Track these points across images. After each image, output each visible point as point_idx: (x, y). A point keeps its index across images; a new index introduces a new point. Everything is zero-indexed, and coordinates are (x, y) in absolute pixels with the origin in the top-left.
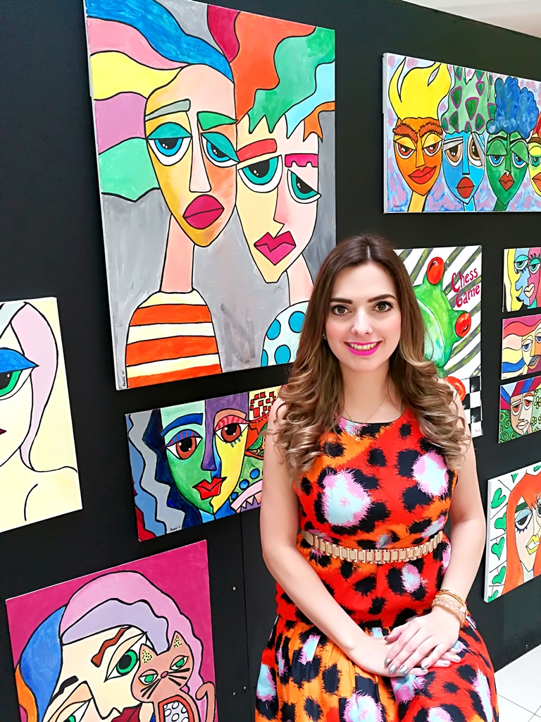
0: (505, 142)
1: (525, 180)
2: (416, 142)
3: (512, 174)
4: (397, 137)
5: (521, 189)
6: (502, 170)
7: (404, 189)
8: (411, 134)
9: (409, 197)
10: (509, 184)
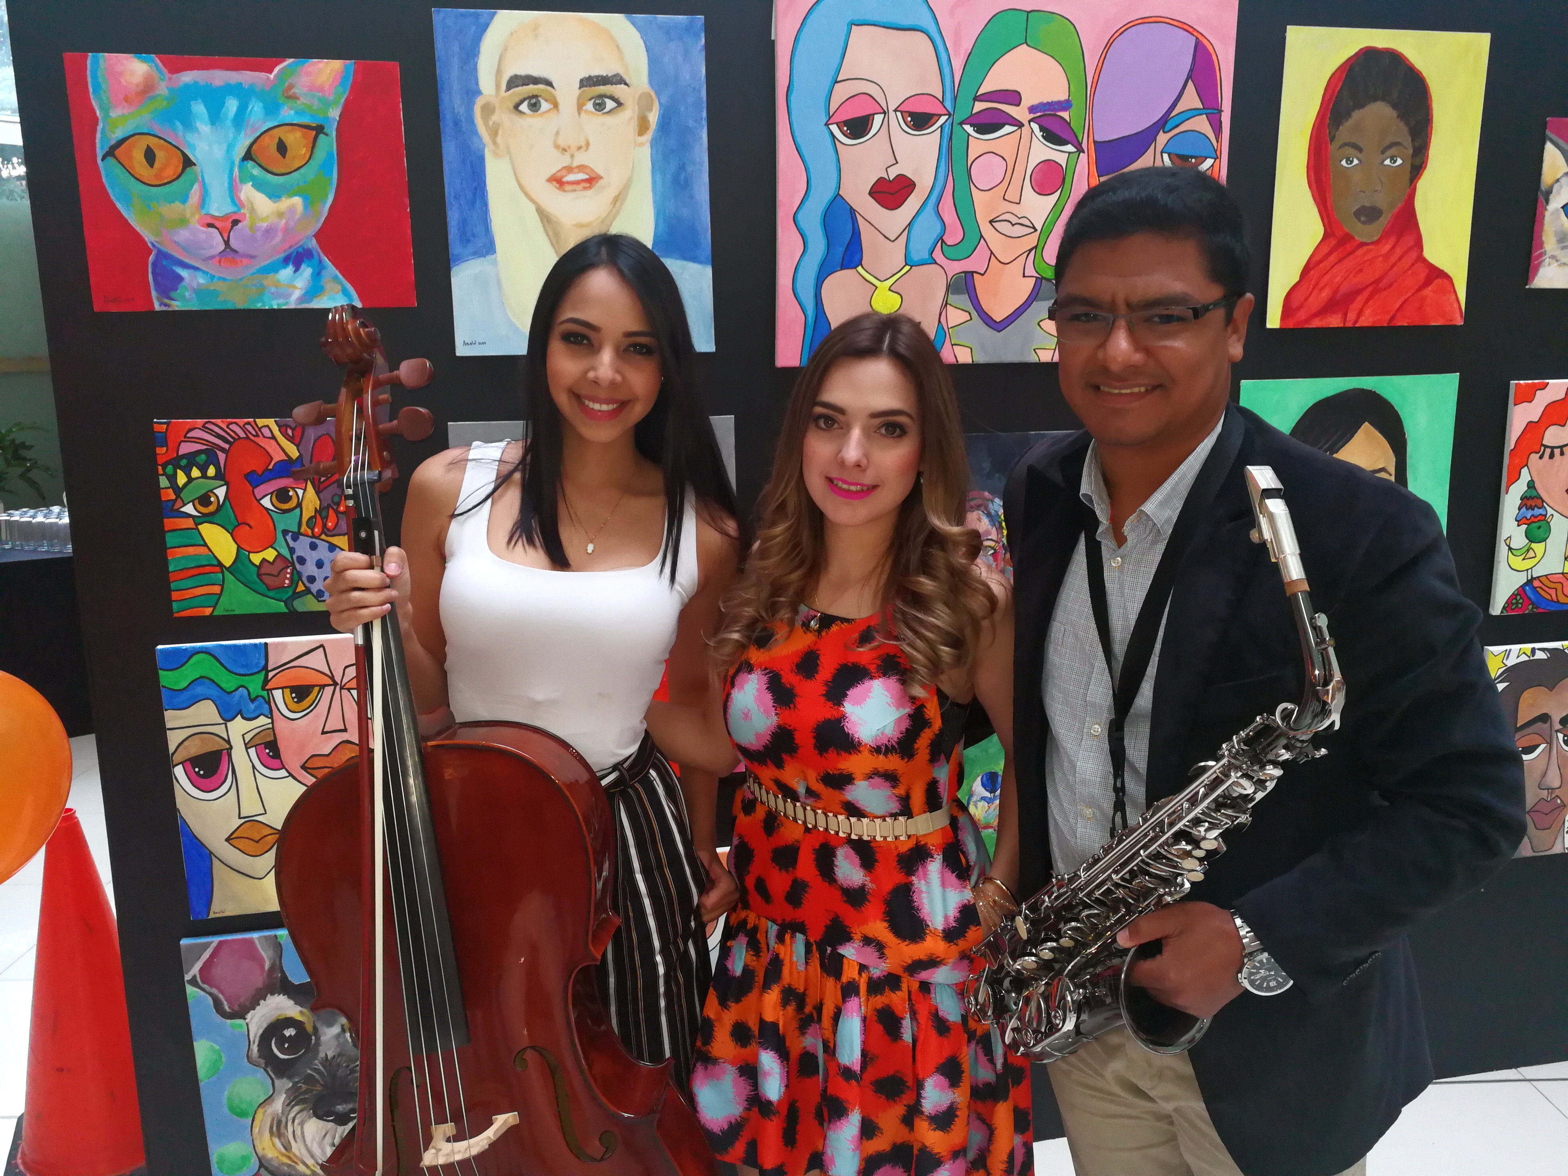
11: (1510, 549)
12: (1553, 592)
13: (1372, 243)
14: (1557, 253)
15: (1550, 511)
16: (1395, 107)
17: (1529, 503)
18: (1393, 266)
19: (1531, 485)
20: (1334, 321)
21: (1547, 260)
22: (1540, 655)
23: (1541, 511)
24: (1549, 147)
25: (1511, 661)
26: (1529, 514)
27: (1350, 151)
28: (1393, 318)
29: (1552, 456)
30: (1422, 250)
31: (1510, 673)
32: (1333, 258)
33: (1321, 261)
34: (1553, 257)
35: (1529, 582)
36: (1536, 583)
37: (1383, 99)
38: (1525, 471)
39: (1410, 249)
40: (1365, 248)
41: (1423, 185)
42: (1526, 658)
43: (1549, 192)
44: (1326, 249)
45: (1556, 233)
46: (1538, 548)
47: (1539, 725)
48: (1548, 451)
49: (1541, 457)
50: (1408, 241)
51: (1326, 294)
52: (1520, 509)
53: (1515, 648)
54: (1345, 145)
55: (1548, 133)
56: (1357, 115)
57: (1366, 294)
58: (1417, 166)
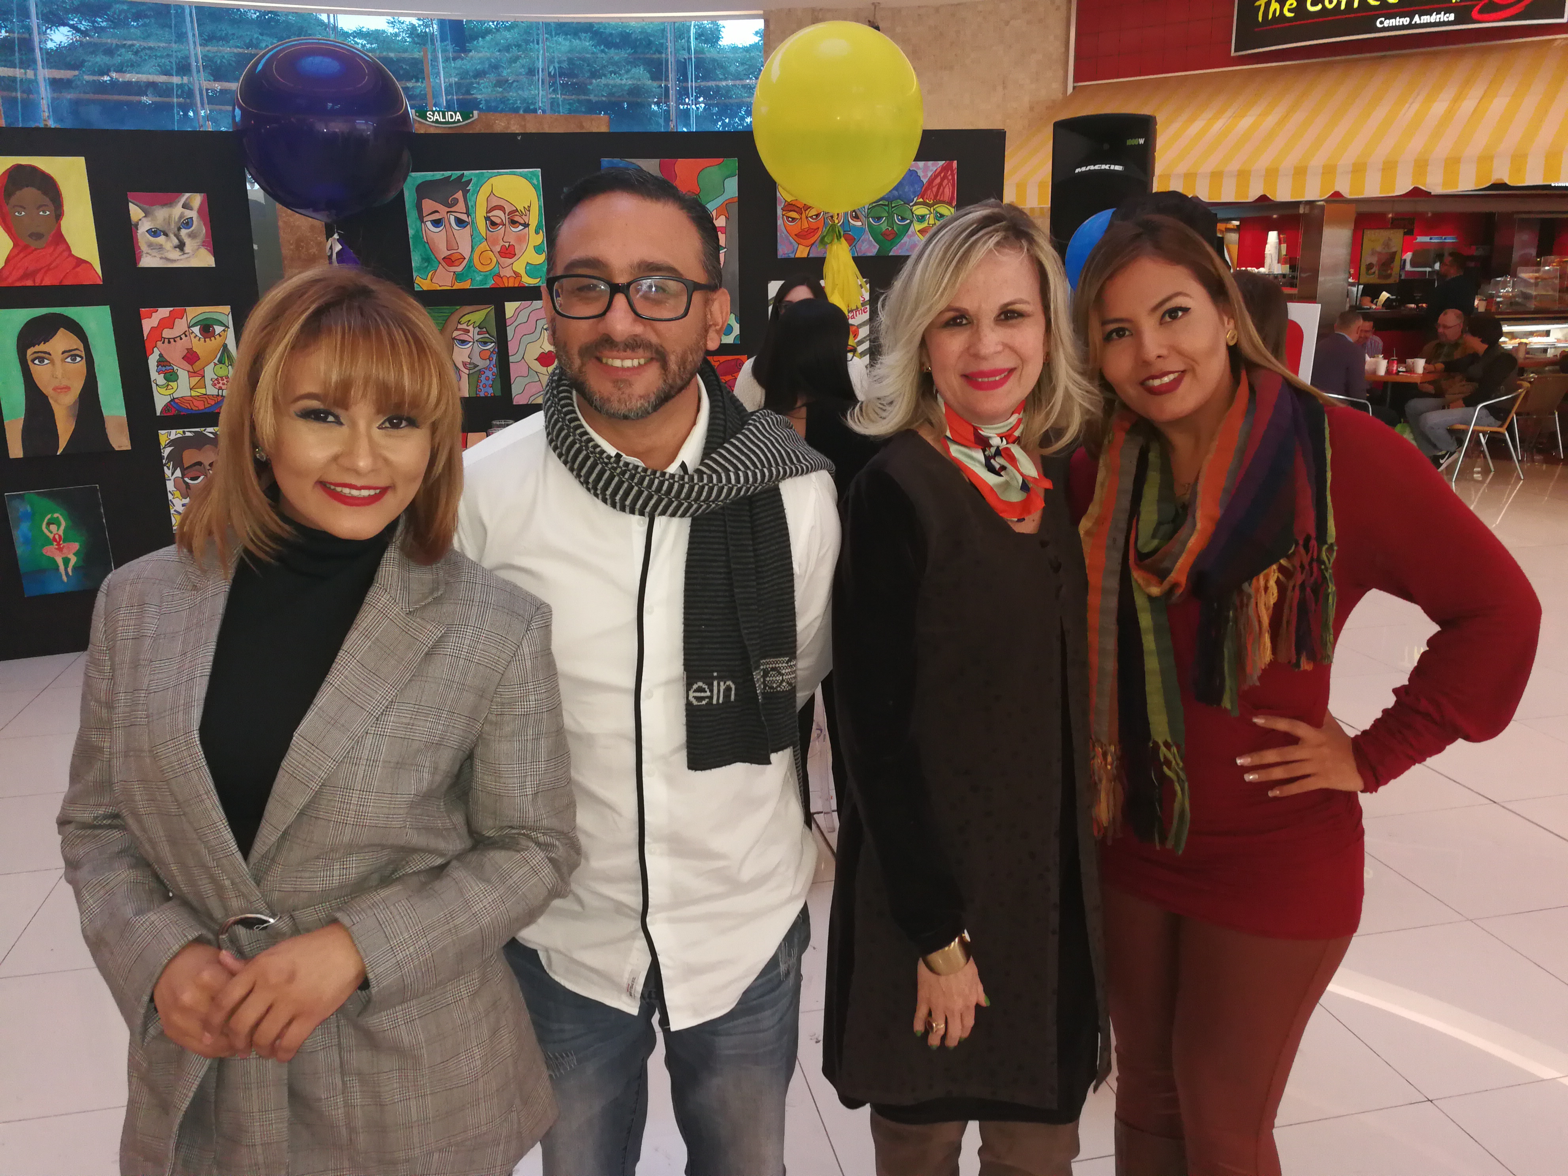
0: (887, 208)
1: (910, 232)
2: (801, 214)
3: (895, 229)
4: (784, 213)
5: (905, 239)
6: (884, 226)
7: (791, 243)
8: (796, 209)
9: (795, 248)
10: (891, 236)
11: (157, 385)
12: (188, 405)
13: (42, 249)
14: (150, 251)
15: (175, 368)
16: (39, 189)
17: (162, 364)
18: (56, 258)
19: (161, 355)
20: (29, 283)
21: (144, 255)
22: (188, 434)
23: (170, 367)
24: (131, 206)
25: (173, 437)
26: (164, 369)
27: (20, 209)
28: (61, 282)
29: (169, 342)
30: (70, 251)
31: (172, 443)
32: (22, 255)
33: (14, 257)
34: (147, 253)
35: (173, 400)
36: (176, 401)
37: (32, 186)
38: (155, 349)
39: (64, 251)
40: (38, 251)
41: (64, 223)
42: (181, 436)
43: (137, 225)
44: (16, 251)
45: (146, 243)
46: (174, 384)
47: (197, 467)
48: (166, 341)
49: (163, 343)
50: (61, 248)
51: (21, 272)
52: (158, 366)
53: (173, 432)
54: (14, 207)
55: (129, 199)
56: (18, 193)
57: (43, 271)
58: (59, 214)
